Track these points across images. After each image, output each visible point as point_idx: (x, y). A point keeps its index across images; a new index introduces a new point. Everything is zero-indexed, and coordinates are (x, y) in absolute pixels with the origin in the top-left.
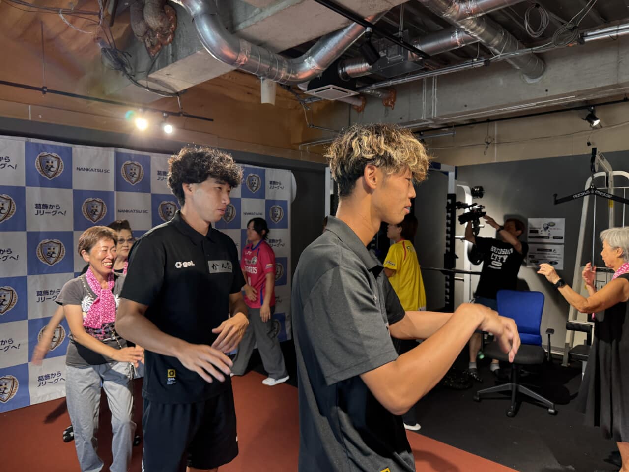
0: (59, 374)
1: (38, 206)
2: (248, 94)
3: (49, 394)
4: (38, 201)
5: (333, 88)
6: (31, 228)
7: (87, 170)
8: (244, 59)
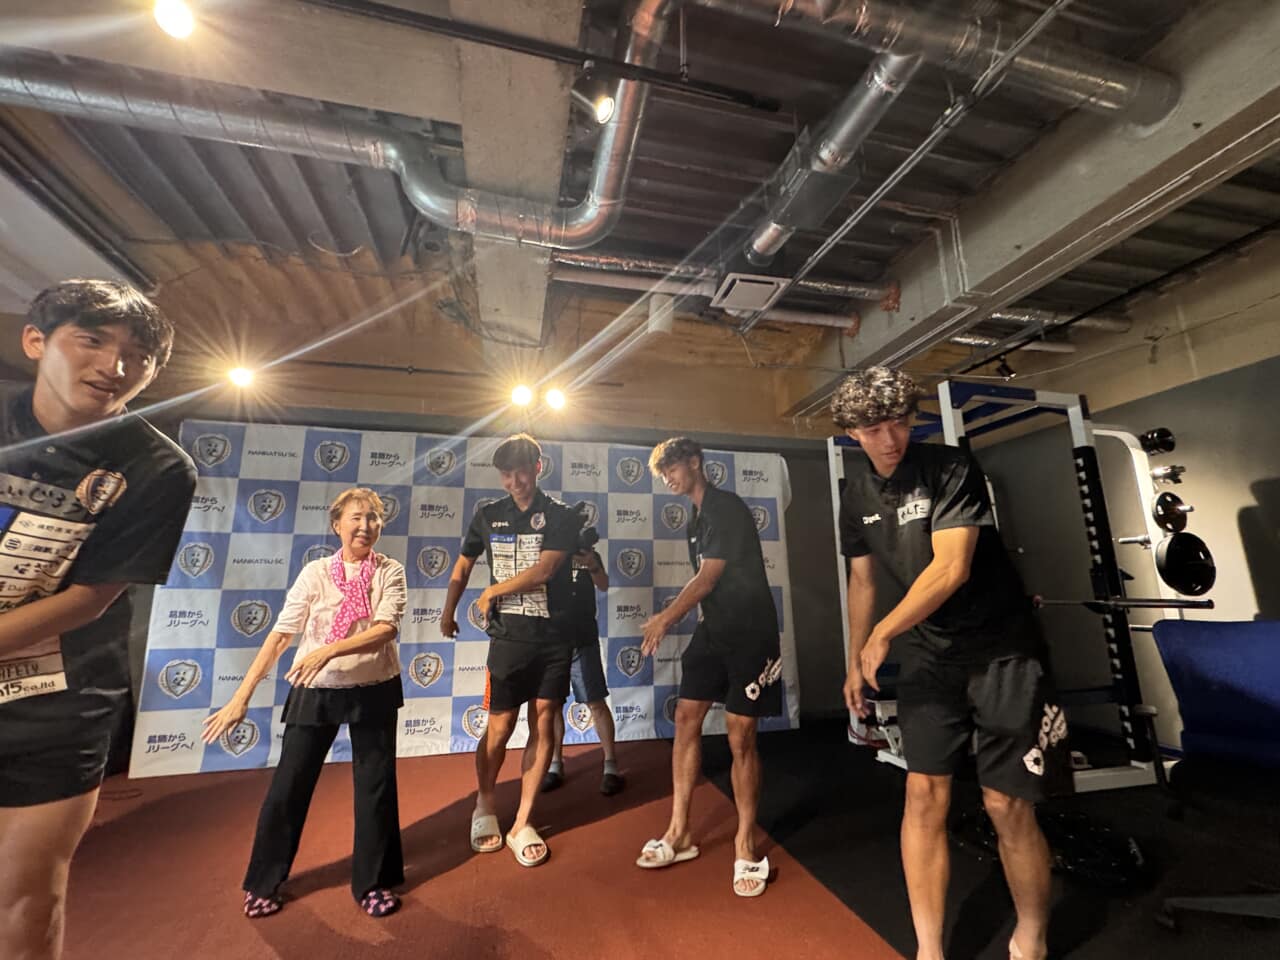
0: (433, 721)
1: (423, 507)
2: (691, 352)
3: (417, 747)
4: (423, 501)
5: (742, 280)
6: (413, 532)
7: (483, 465)
8: (468, 212)
